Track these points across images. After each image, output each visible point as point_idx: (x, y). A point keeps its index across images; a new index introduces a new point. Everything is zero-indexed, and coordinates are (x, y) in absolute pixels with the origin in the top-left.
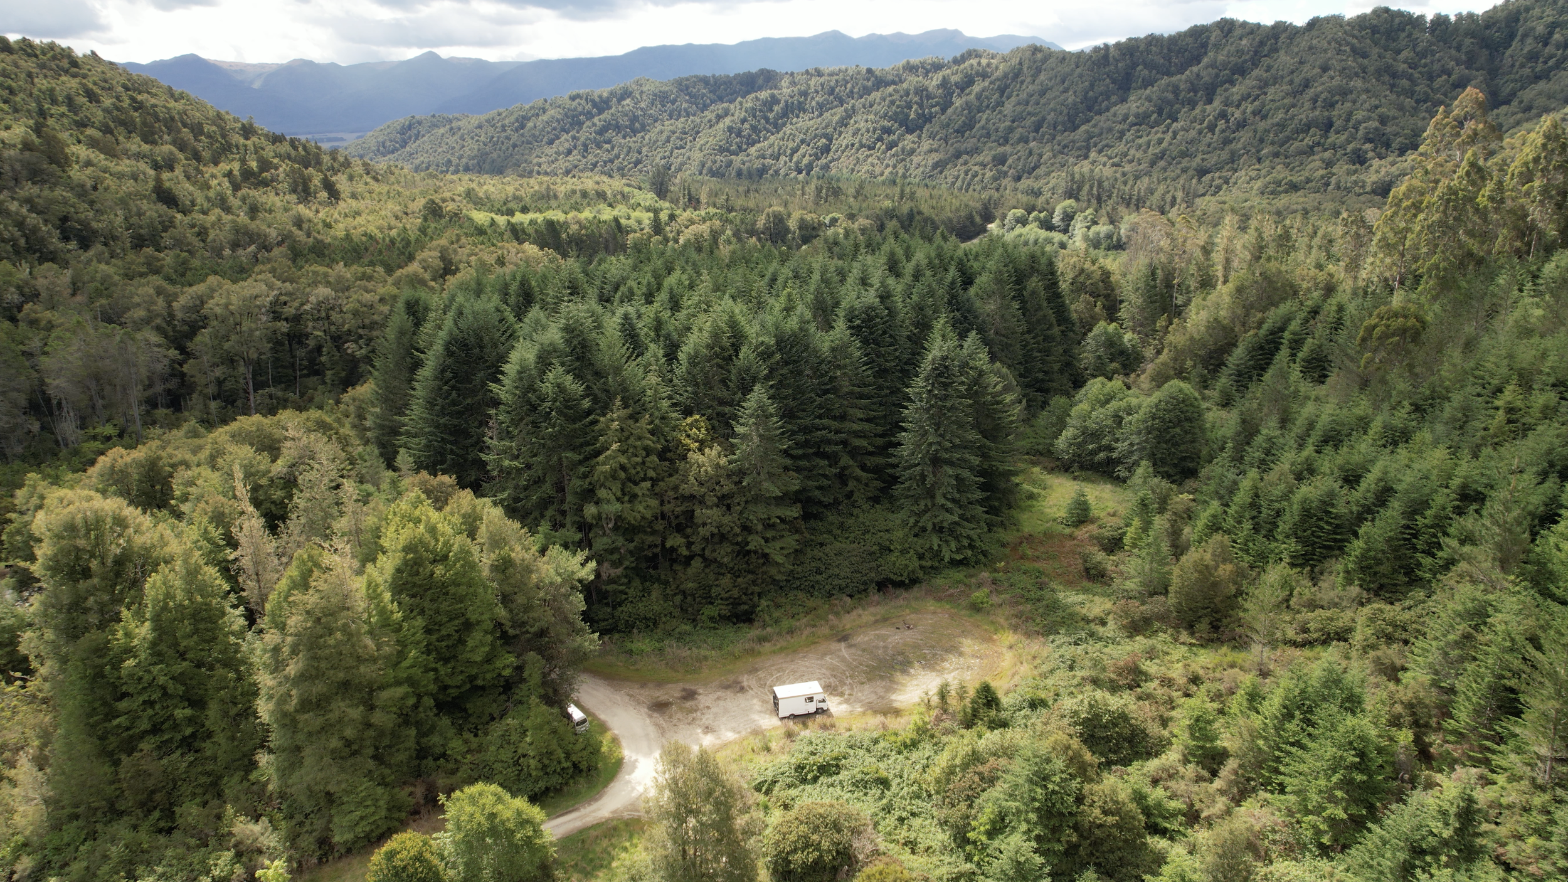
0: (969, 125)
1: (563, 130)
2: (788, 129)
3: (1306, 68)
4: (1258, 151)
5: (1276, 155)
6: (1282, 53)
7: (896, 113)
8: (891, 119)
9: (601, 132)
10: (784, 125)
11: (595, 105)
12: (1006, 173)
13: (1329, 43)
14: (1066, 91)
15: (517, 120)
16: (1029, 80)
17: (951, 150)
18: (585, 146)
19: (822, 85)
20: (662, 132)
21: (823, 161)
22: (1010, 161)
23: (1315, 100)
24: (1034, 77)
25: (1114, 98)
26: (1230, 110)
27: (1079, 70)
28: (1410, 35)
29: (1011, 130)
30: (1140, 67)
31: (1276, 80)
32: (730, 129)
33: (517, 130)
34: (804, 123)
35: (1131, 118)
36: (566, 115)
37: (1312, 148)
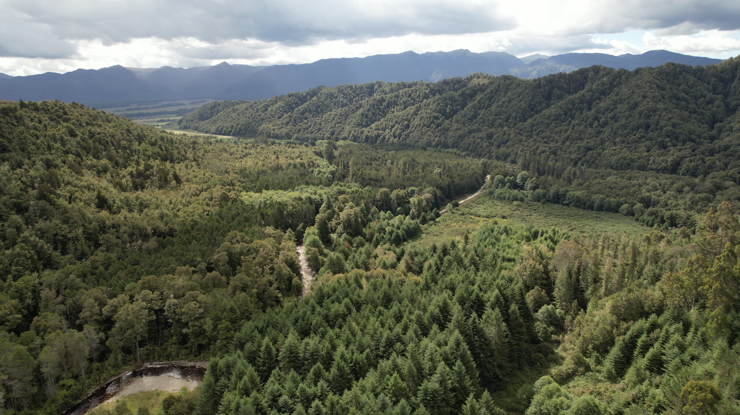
0: (475, 116)
1: (285, 111)
2: (389, 116)
3: (635, 96)
4: (614, 139)
5: (623, 142)
6: (623, 85)
7: (440, 109)
8: (438, 112)
9: (303, 113)
10: (388, 112)
11: (300, 99)
12: (493, 143)
13: (646, 83)
14: (520, 101)
15: (264, 107)
16: (503, 94)
17: (466, 129)
18: (295, 120)
19: (405, 92)
20: (331, 115)
21: (406, 132)
22: (494, 137)
23: (640, 114)
24: (506, 92)
25: (544, 105)
26: (600, 115)
27: (527, 91)
28: (684, 77)
29: (495, 120)
30: (556, 89)
31: (621, 101)
32: (362, 114)
33: (264, 112)
34: (397, 113)
35: (552, 117)
36: (286, 104)
37: (640, 138)
